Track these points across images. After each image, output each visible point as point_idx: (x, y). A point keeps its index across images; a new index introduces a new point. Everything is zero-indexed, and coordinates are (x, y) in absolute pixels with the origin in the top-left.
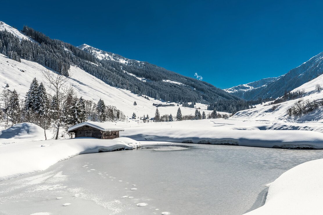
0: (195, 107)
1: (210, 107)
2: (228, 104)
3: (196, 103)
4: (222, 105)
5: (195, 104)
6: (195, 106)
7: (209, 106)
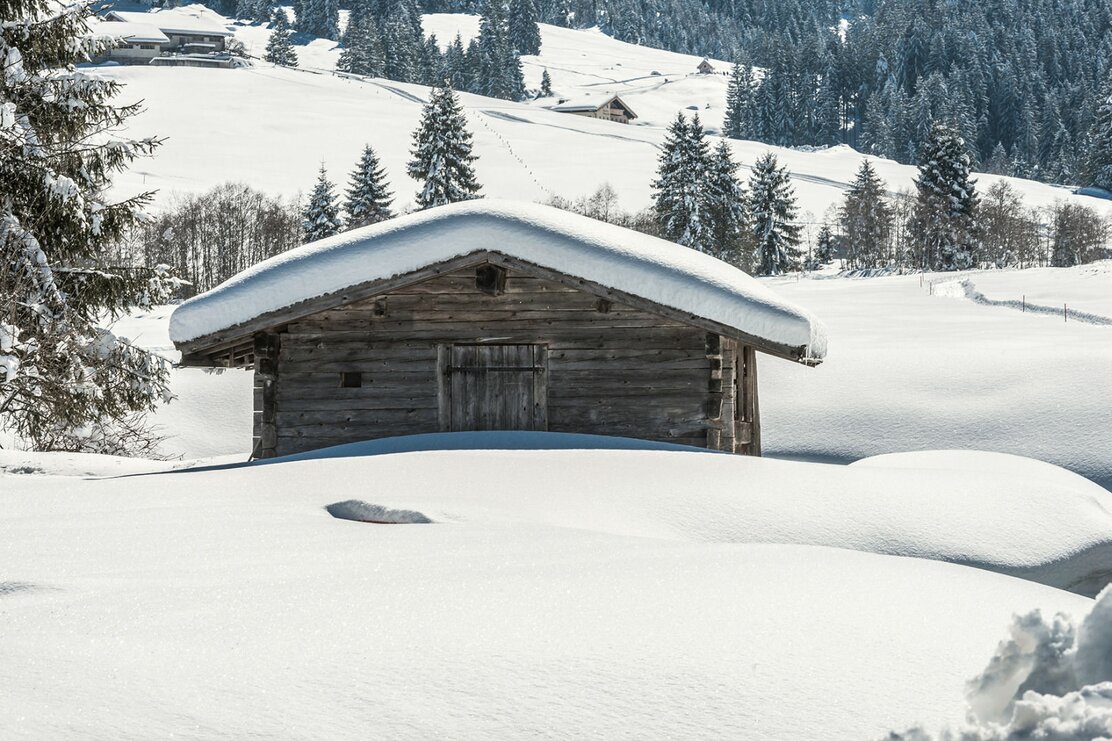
0: (532, 82)
1: (774, 87)
2: (1045, 49)
3: (545, 30)
4: (957, 72)
5: (532, 46)
6: (531, 70)
7: (758, 74)
